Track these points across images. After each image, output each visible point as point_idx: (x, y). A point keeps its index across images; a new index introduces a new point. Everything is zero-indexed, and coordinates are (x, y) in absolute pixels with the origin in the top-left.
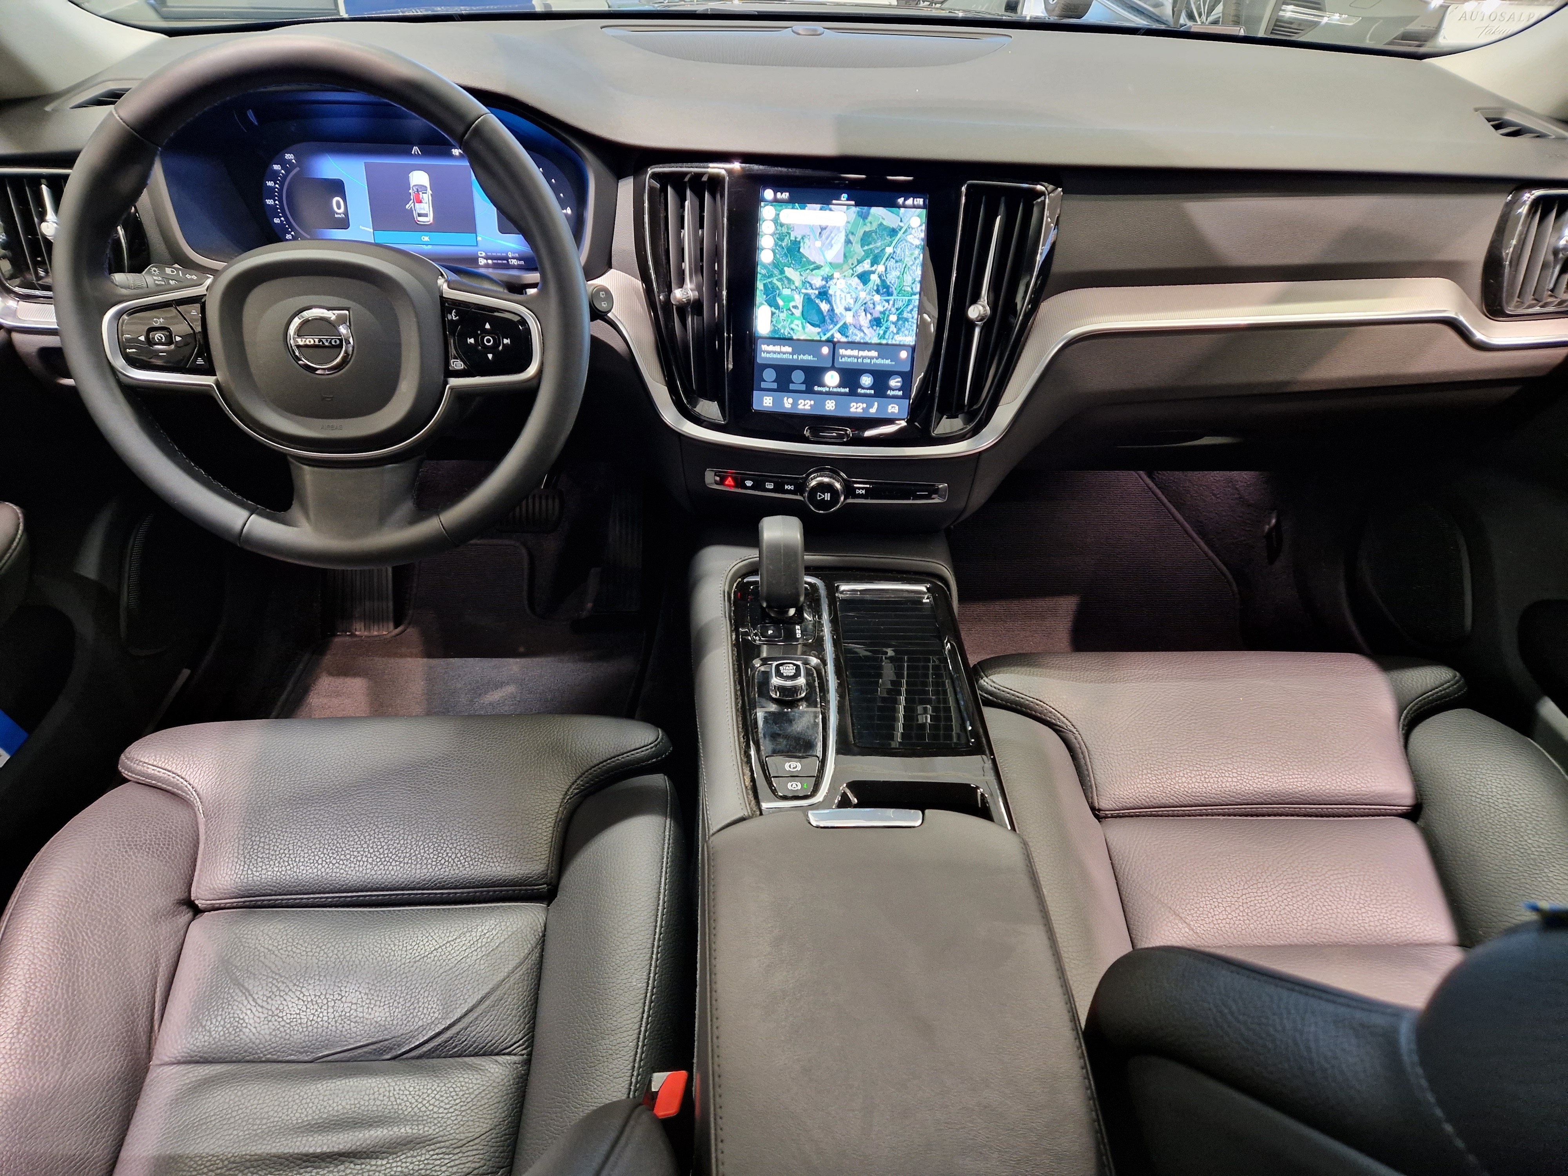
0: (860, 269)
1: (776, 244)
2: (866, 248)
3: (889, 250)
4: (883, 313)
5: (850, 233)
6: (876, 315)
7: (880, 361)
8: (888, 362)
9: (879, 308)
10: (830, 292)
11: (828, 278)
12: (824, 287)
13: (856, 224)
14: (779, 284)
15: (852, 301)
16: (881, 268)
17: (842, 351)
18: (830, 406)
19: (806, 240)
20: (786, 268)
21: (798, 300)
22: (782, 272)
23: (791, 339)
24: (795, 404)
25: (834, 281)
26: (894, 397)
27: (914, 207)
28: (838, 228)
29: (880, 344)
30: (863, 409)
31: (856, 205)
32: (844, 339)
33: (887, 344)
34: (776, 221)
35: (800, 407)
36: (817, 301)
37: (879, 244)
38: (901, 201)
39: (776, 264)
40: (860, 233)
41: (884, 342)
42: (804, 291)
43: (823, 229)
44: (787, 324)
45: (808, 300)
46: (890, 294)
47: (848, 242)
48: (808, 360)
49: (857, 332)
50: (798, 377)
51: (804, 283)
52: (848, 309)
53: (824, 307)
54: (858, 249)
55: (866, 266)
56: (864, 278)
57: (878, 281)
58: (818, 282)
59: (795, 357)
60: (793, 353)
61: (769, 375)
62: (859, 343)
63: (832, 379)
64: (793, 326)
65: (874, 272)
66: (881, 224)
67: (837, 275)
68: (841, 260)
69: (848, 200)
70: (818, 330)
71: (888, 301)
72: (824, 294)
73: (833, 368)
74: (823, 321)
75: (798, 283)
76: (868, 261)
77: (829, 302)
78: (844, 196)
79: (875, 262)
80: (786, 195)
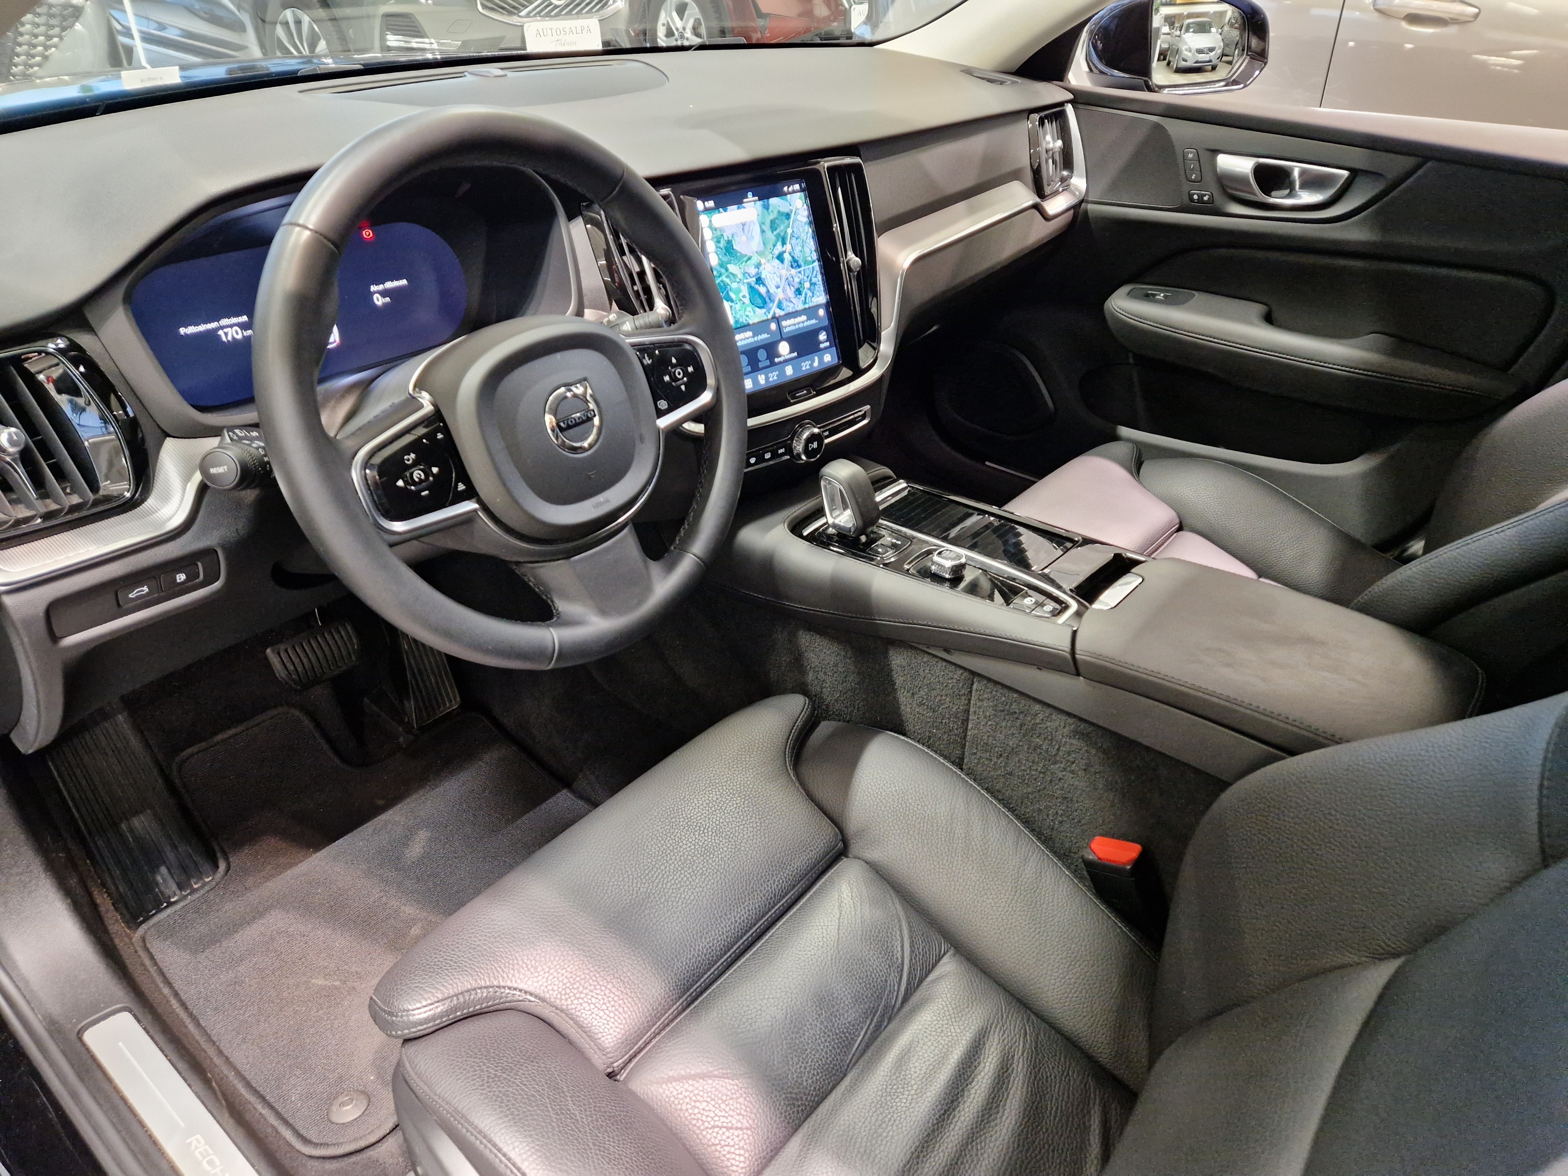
0: (776, 252)
1: (717, 247)
2: (775, 233)
3: (789, 231)
4: (800, 283)
5: (762, 224)
6: (797, 286)
7: (809, 323)
8: (814, 321)
9: (797, 280)
10: (763, 276)
11: (758, 266)
12: (758, 273)
13: (763, 216)
14: (727, 280)
15: (778, 280)
16: (788, 247)
17: (784, 323)
18: (789, 371)
19: (735, 237)
20: (729, 266)
21: (745, 290)
22: (727, 270)
23: (748, 325)
24: (767, 378)
25: (763, 266)
26: (826, 348)
27: (794, 192)
28: (752, 222)
29: (805, 309)
30: (809, 365)
31: (760, 200)
32: (782, 313)
33: (809, 308)
34: (710, 226)
35: (771, 379)
36: (757, 286)
37: (782, 227)
38: (785, 189)
39: (722, 265)
40: (768, 223)
41: (807, 306)
42: (745, 281)
43: (744, 225)
44: (742, 312)
45: (751, 288)
46: (799, 266)
47: (763, 231)
48: (765, 339)
49: (788, 304)
50: (762, 355)
51: (744, 274)
52: (778, 287)
53: (762, 290)
54: (771, 236)
55: (779, 248)
56: (780, 257)
57: (790, 258)
58: (753, 271)
59: (756, 339)
60: (753, 337)
61: (744, 360)
62: (793, 313)
63: (784, 348)
64: (747, 313)
65: (785, 252)
66: (779, 212)
67: (763, 261)
68: (762, 248)
69: (753, 196)
70: (764, 310)
71: (800, 272)
72: (759, 280)
73: (782, 339)
74: (765, 303)
75: (740, 276)
76: (779, 244)
77: (764, 285)
78: (750, 194)
79: (784, 243)
80: (711, 204)
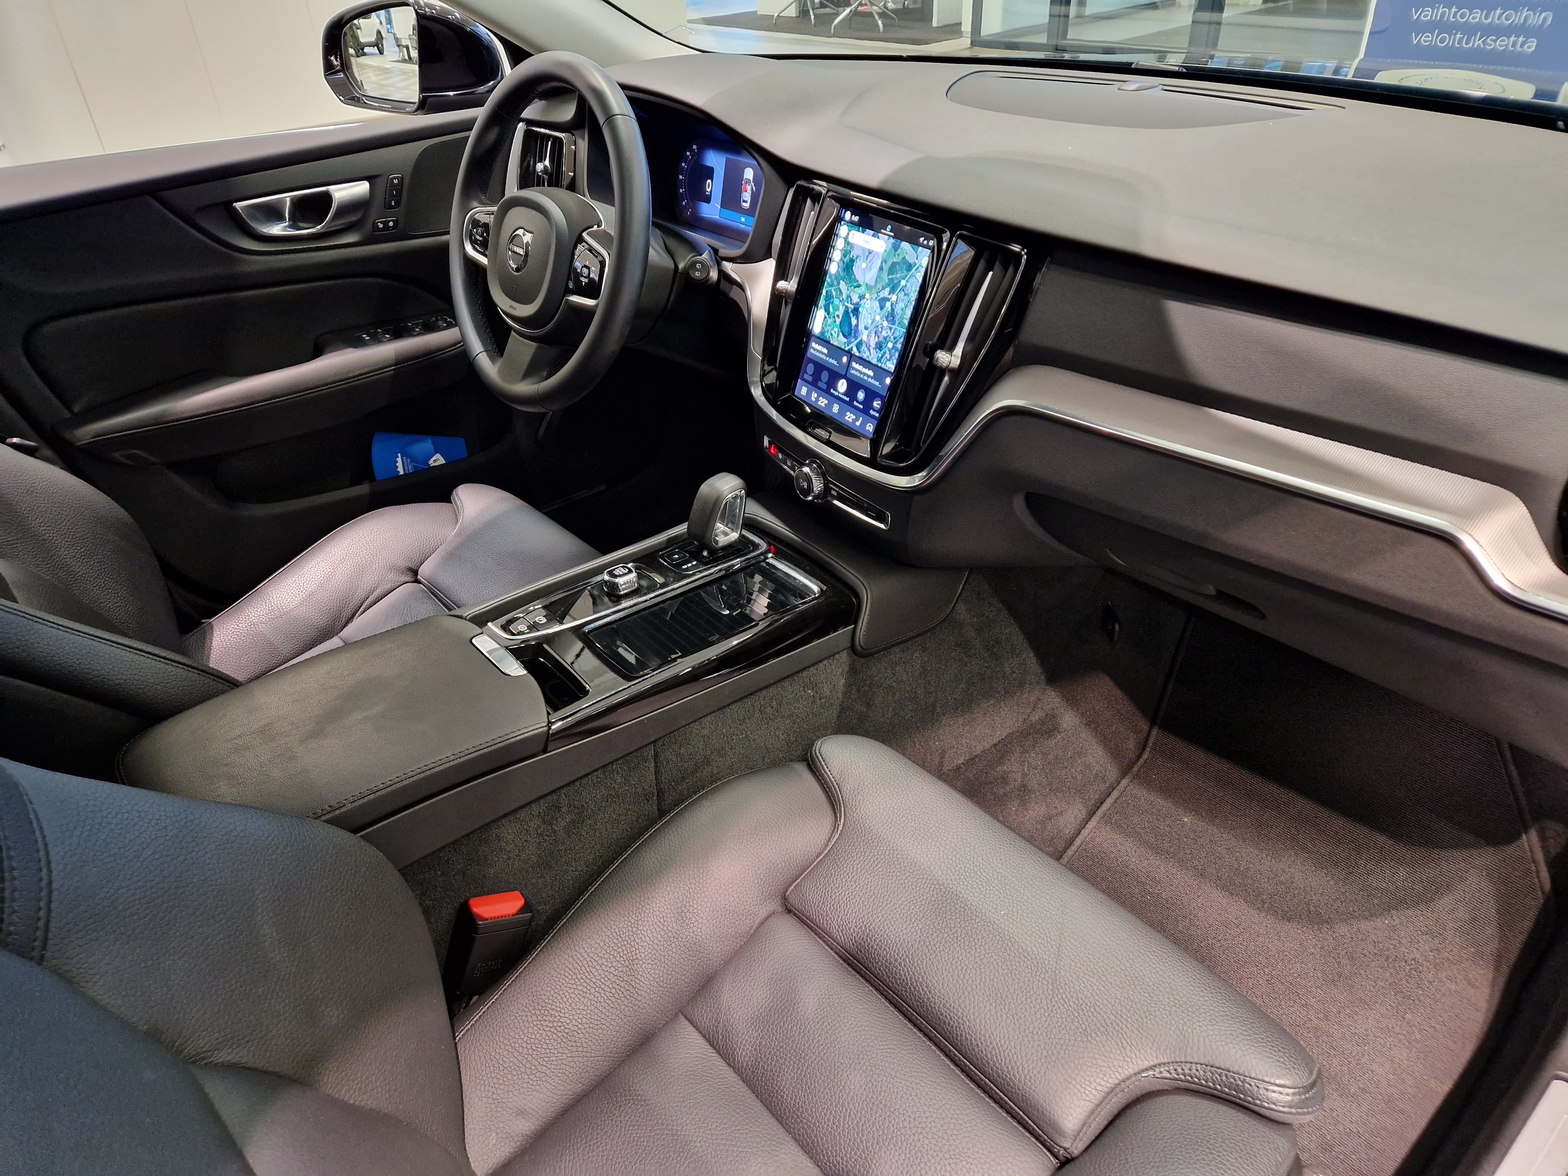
0: (882, 295)
1: (841, 259)
2: (890, 277)
3: (903, 283)
4: (885, 338)
5: (884, 261)
6: (881, 339)
7: (872, 381)
8: (877, 383)
9: (884, 334)
10: (860, 310)
11: (862, 297)
12: (858, 304)
13: (889, 254)
14: (834, 293)
15: (870, 321)
16: (894, 298)
17: (854, 364)
18: (835, 409)
19: (858, 260)
20: (841, 281)
21: (841, 310)
22: (839, 283)
23: (829, 342)
24: (817, 399)
25: (865, 300)
26: (873, 417)
27: (927, 247)
28: (877, 253)
29: (877, 366)
30: (853, 419)
31: (893, 237)
32: (857, 354)
33: (881, 368)
34: (846, 239)
35: (819, 403)
36: (851, 315)
37: (898, 276)
38: (921, 240)
39: (838, 277)
40: (889, 263)
41: (879, 365)
42: (846, 304)
43: (870, 253)
44: (829, 328)
45: (846, 312)
46: (893, 323)
47: (881, 269)
48: (833, 364)
49: (866, 350)
50: (825, 376)
51: (849, 296)
52: (866, 328)
53: (854, 321)
54: (885, 276)
55: (885, 293)
56: (883, 301)
57: (890, 309)
58: (855, 299)
59: (827, 359)
60: (827, 355)
61: (810, 368)
62: (865, 360)
63: (842, 386)
64: (833, 332)
65: (889, 300)
66: (904, 258)
67: (867, 296)
68: (873, 284)
69: (891, 231)
70: (845, 340)
71: (891, 329)
72: (856, 311)
73: (845, 377)
74: (850, 334)
75: (844, 296)
76: (888, 289)
77: (857, 318)
78: (889, 228)
79: (892, 291)
80: (856, 219)
